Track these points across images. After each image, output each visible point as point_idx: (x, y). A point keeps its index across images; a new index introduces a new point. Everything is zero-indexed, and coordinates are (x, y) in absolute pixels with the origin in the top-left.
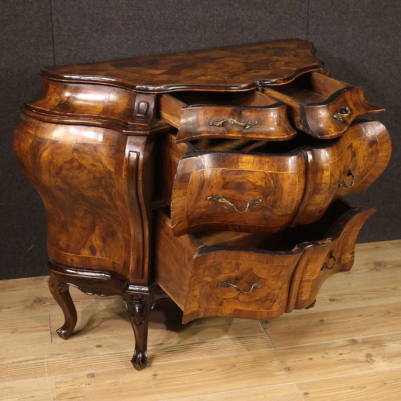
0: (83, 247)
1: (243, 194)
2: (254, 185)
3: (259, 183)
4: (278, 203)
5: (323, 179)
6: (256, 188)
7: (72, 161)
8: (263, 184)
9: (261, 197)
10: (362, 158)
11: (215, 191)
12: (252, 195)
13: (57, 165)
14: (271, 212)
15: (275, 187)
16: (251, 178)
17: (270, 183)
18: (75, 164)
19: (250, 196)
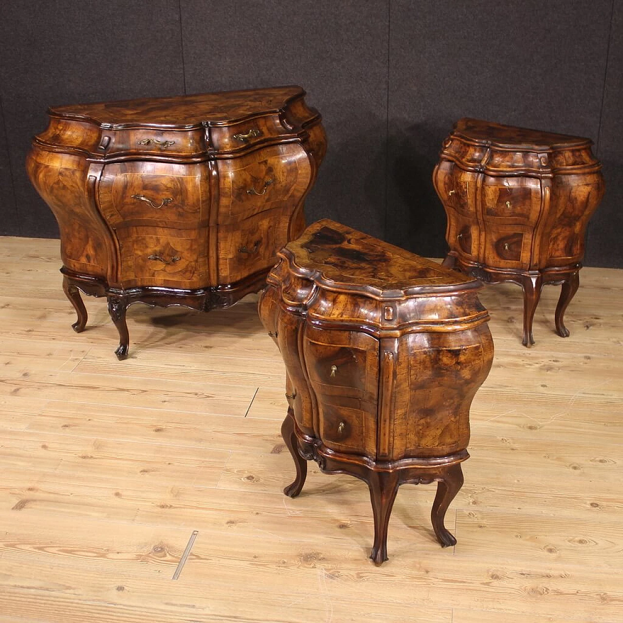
0: (82, 255)
1: (158, 194)
2: (166, 186)
3: (169, 185)
4: (186, 201)
5: (226, 184)
6: (168, 189)
7: (58, 182)
8: (172, 186)
9: (172, 196)
10: (281, 173)
11: (137, 191)
12: (165, 195)
13: (49, 185)
14: (183, 209)
15: (181, 188)
16: (164, 181)
17: (177, 184)
18: (61, 185)
19: (164, 196)
